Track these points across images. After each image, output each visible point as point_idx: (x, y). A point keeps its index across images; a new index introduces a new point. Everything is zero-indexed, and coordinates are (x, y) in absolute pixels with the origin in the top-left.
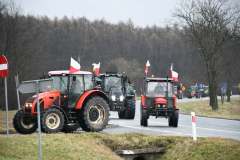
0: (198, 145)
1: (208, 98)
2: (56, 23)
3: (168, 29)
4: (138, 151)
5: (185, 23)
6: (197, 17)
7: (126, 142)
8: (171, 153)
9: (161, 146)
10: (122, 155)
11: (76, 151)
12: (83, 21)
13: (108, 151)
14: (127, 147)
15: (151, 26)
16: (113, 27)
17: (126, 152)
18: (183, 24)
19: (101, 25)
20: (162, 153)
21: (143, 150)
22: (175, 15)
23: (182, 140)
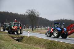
1: (31, 29)
3: (25, 15)
4: (17, 38)
5: (28, 14)
6: (30, 13)
8: (24, 39)
10: (14, 39)
11: (5, 38)
12: (8, 12)
13: (11, 38)
16: (14, 14)
18: (27, 14)
19: (11, 13)
20: (22, 39)
21: (19, 38)
23: (26, 36)
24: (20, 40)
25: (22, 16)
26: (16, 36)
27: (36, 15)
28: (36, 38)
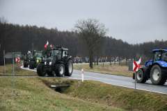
0: (84, 83)
1: (89, 64)
2: (23, 28)
3: (73, 32)
4: (58, 86)
6: (85, 28)
7: (53, 81)
8: (72, 87)
9: (68, 83)
10: (50, 87)
11: (30, 84)
12: (35, 27)
13: (44, 85)
14: (53, 84)
15: (65, 31)
16: (49, 30)
17: (53, 86)
18: (79, 31)
19: (43, 29)
20: (69, 86)
22: (76, 27)
23: (77, 81)
24: (63, 89)
25: (67, 35)
26: (54, 80)
27: (99, 33)
28: (100, 84)
